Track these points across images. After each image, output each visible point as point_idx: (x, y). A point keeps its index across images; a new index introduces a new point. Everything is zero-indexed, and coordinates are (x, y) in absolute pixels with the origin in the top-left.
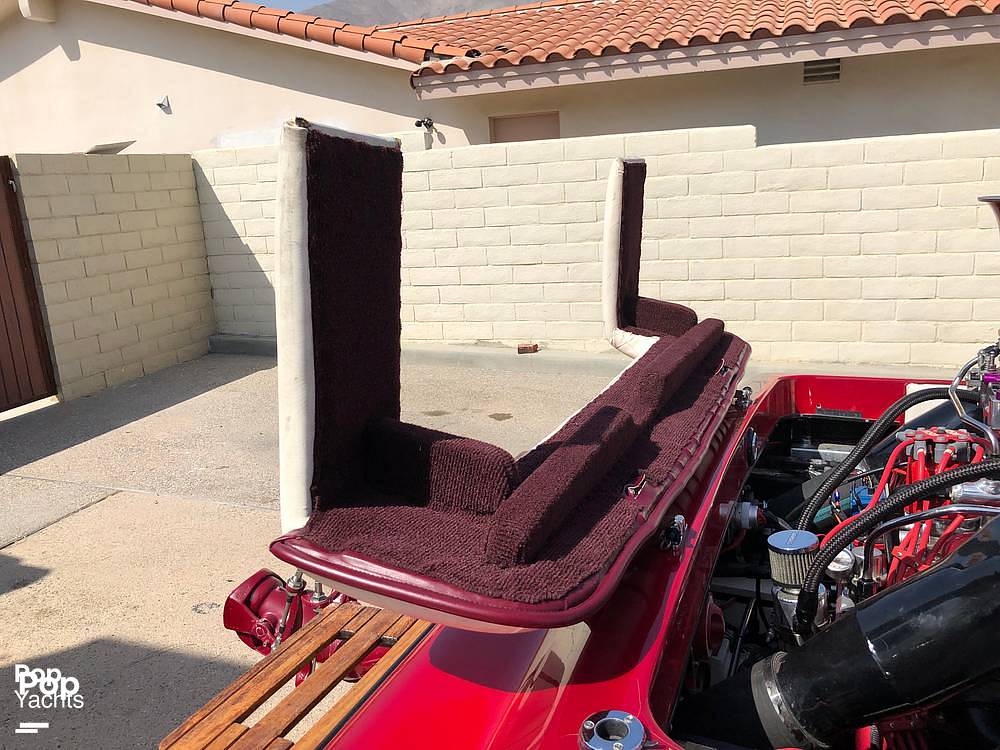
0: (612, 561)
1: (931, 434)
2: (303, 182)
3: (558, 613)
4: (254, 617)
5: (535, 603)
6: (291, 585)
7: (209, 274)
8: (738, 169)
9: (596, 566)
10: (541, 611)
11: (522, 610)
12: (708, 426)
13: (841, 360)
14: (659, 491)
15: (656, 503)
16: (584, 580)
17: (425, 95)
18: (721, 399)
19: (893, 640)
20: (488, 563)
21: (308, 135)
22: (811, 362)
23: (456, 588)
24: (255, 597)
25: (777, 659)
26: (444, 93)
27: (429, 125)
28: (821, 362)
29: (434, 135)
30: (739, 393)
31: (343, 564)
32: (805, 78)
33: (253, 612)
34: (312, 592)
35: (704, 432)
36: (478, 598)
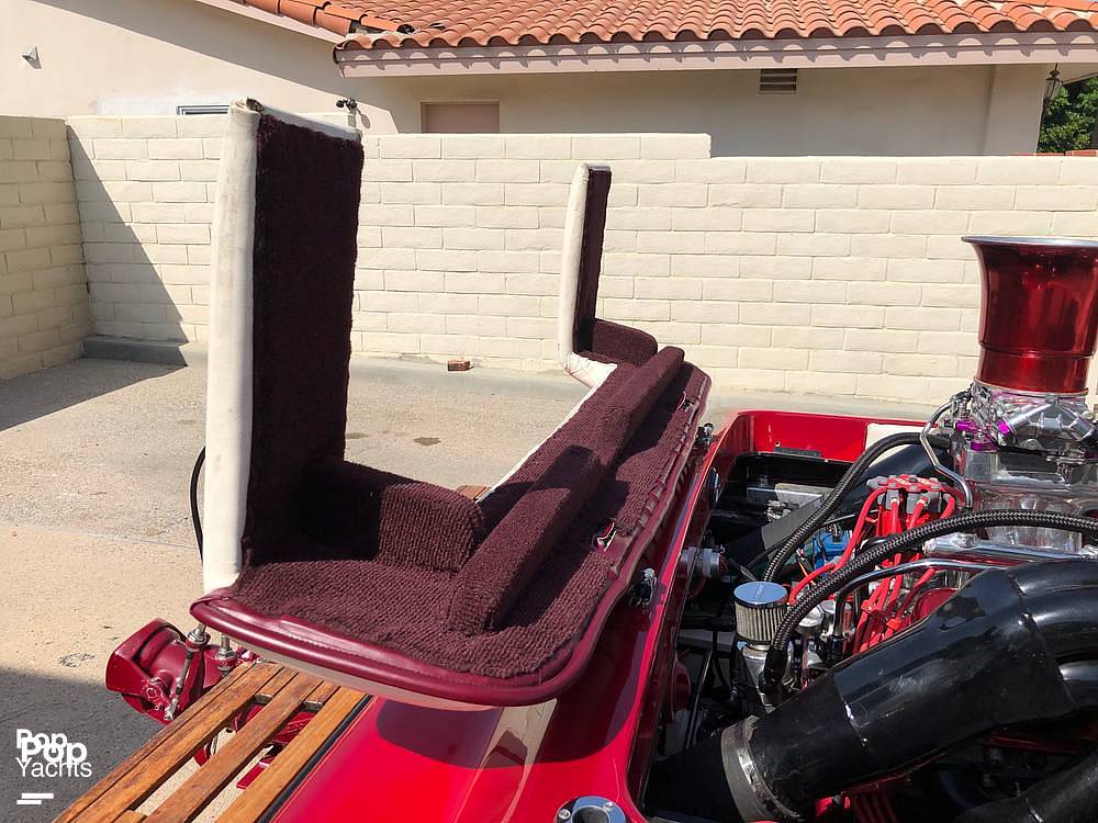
0: (585, 624)
1: (903, 482)
2: (250, 177)
3: (532, 689)
4: (144, 676)
5: (507, 678)
6: (192, 639)
7: (85, 264)
8: (690, 181)
9: (570, 632)
10: (514, 687)
11: (492, 685)
12: (673, 467)
13: (787, 389)
14: (628, 541)
15: (626, 556)
16: (558, 649)
17: (350, 71)
18: (684, 437)
19: (870, 704)
20: (451, 629)
21: (261, 120)
22: (756, 390)
23: (416, 661)
24: (145, 653)
25: (749, 723)
26: (371, 71)
27: (352, 107)
28: (766, 391)
29: (358, 116)
30: (701, 429)
31: (281, 632)
32: (762, 86)
33: (142, 669)
34: (217, 647)
35: (670, 473)
36: (443, 673)
